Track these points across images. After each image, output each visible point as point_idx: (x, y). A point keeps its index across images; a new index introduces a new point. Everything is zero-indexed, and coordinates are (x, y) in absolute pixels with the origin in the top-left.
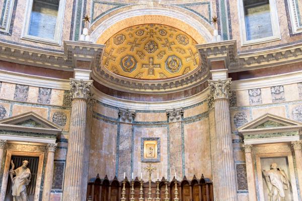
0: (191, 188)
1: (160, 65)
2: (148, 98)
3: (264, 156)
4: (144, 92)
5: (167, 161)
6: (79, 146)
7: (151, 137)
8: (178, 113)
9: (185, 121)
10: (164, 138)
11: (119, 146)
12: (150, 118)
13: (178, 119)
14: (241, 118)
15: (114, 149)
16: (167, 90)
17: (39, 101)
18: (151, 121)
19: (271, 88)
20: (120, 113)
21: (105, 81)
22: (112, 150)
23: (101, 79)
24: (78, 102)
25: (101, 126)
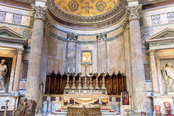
0: (111, 79)
1: (92, 7)
2: (85, 27)
3: (162, 58)
4: (83, 23)
5: (96, 64)
6: (37, 50)
7: (87, 50)
8: (103, 36)
9: (108, 40)
10: (95, 51)
11: (67, 55)
12: (86, 39)
13: (103, 39)
14: (146, 34)
15: (64, 56)
16: (97, 22)
17: (14, 22)
18: (87, 41)
19: (167, 14)
20: (68, 35)
21: (59, 15)
22: (63, 57)
23: (56, 13)
24: (37, 21)
25: (56, 42)
